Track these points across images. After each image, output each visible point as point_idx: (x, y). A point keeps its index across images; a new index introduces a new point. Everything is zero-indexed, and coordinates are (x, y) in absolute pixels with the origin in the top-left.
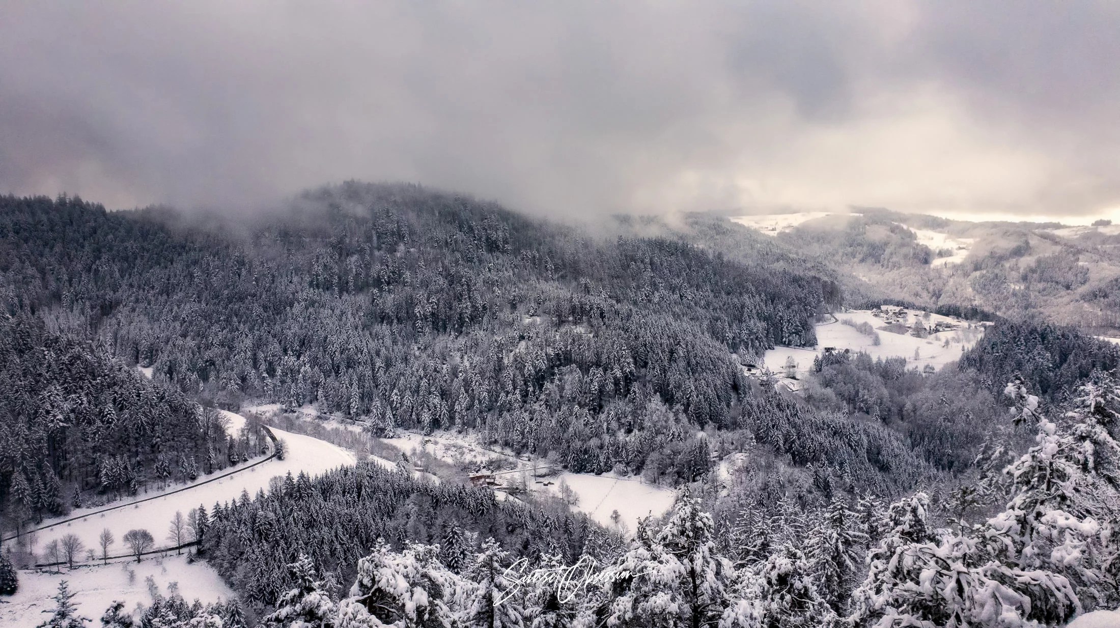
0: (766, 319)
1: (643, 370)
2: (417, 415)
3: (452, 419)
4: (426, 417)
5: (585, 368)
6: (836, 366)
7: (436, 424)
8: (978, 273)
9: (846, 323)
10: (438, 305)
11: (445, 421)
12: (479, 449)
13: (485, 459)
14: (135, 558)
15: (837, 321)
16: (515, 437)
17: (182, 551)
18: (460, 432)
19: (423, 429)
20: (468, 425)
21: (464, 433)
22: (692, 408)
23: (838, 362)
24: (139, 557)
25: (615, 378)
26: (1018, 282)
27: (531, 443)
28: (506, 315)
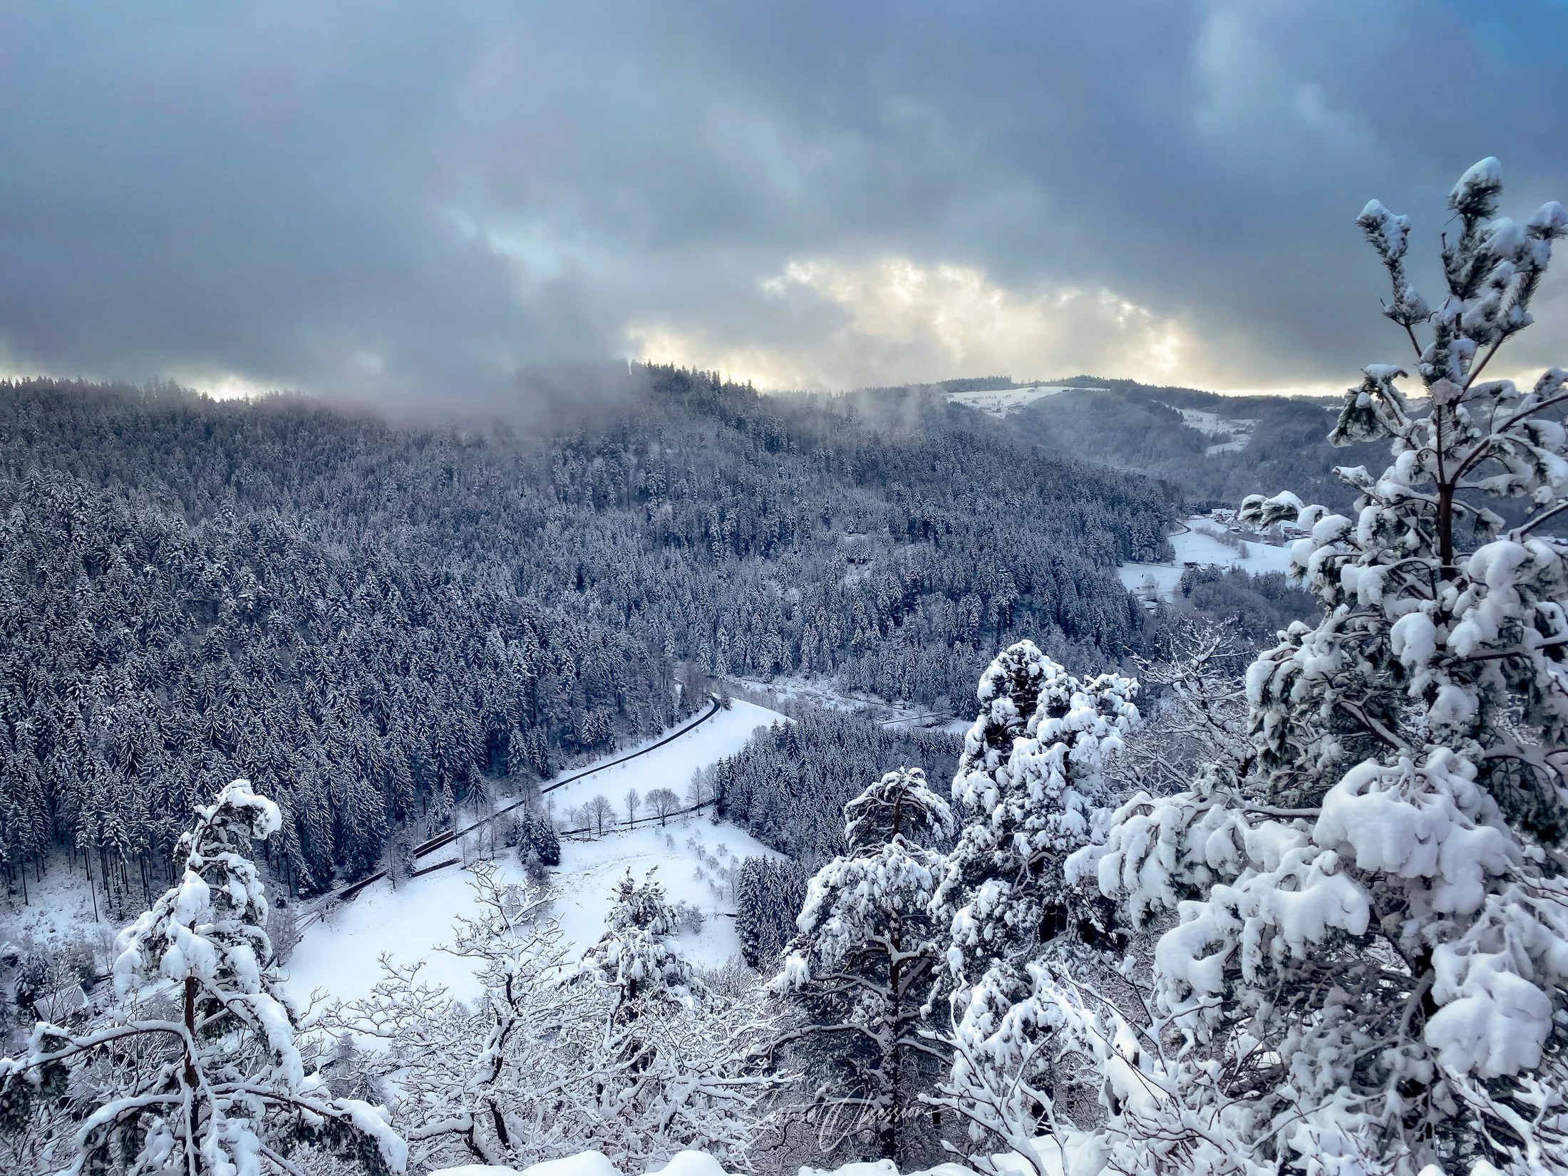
0: (1113, 529)
1: (1027, 596)
2: (753, 658)
3: (797, 661)
4: (766, 662)
5: (954, 595)
6: (1211, 584)
7: (777, 668)
8: (1267, 464)
9: (1201, 531)
10: (738, 522)
11: (787, 664)
12: (837, 697)
13: (850, 709)
14: (660, 821)
15: (1189, 530)
16: (884, 680)
17: (702, 811)
18: (807, 678)
19: (761, 674)
20: (817, 668)
21: (812, 679)
22: (1104, 639)
23: (1211, 580)
24: (663, 819)
25: (1000, 607)
26: (1318, 474)
27: (905, 688)
28: (821, 533)
